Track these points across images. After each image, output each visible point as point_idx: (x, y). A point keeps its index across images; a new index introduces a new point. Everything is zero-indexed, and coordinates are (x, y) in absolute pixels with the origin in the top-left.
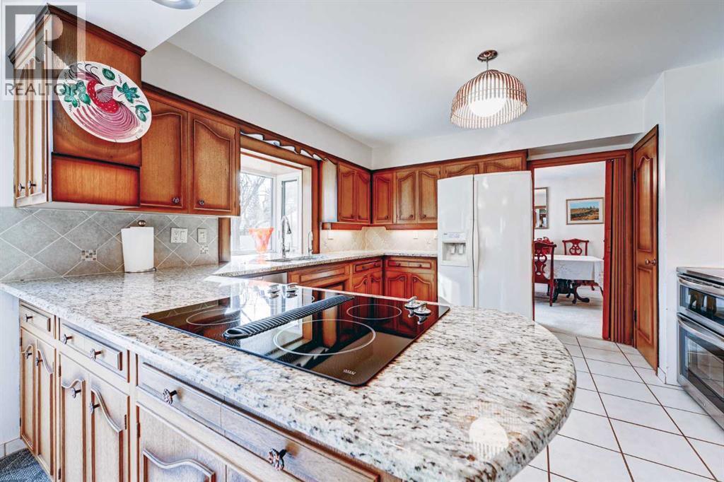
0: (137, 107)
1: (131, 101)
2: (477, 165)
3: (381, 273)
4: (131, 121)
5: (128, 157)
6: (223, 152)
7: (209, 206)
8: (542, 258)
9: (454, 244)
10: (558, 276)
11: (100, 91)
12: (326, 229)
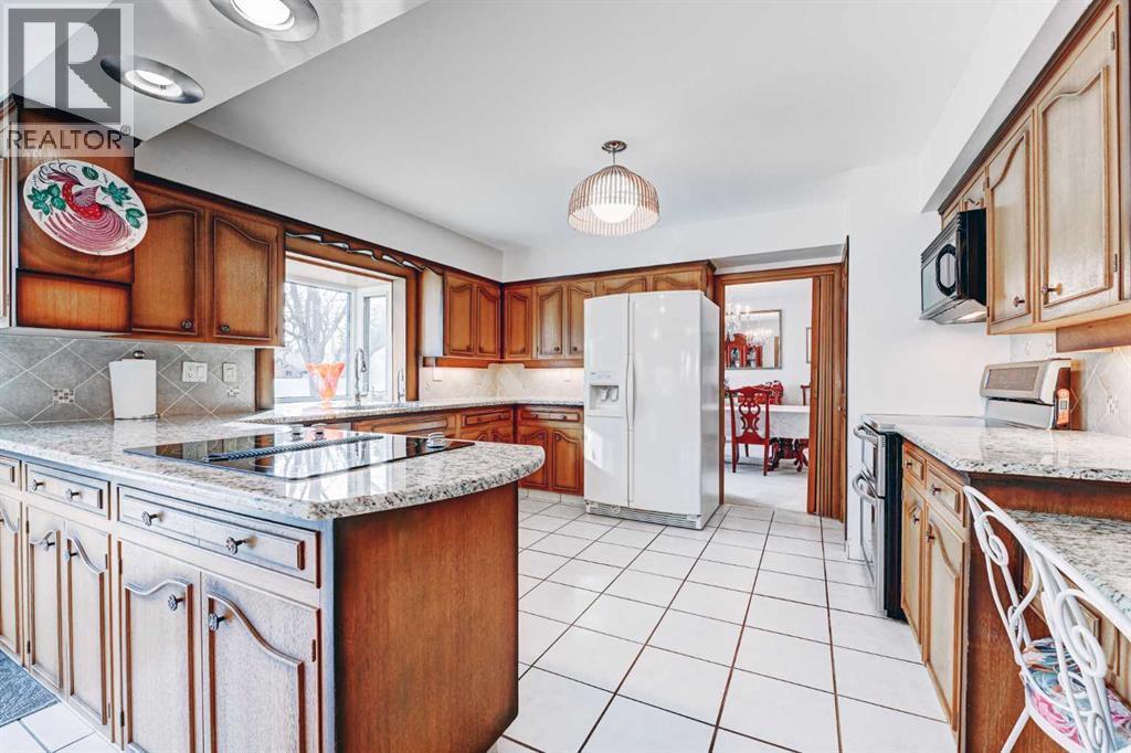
0: (128, 211)
1: (120, 204)
2: (644, 279)
3: (511, 429)
4: (119, 229)
5: (115, 273)
6: (259, 262)
7: (238, 334)
8: (754, 410)
9: (605, 387)
10: (776, 433)
11: (79, 194)
12: (428, 366)
